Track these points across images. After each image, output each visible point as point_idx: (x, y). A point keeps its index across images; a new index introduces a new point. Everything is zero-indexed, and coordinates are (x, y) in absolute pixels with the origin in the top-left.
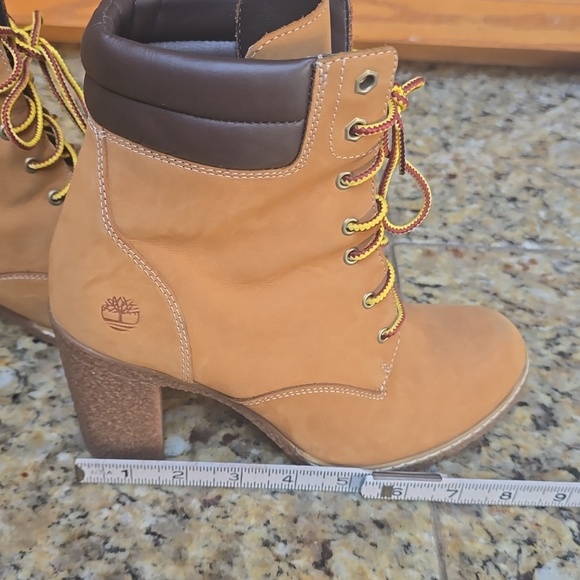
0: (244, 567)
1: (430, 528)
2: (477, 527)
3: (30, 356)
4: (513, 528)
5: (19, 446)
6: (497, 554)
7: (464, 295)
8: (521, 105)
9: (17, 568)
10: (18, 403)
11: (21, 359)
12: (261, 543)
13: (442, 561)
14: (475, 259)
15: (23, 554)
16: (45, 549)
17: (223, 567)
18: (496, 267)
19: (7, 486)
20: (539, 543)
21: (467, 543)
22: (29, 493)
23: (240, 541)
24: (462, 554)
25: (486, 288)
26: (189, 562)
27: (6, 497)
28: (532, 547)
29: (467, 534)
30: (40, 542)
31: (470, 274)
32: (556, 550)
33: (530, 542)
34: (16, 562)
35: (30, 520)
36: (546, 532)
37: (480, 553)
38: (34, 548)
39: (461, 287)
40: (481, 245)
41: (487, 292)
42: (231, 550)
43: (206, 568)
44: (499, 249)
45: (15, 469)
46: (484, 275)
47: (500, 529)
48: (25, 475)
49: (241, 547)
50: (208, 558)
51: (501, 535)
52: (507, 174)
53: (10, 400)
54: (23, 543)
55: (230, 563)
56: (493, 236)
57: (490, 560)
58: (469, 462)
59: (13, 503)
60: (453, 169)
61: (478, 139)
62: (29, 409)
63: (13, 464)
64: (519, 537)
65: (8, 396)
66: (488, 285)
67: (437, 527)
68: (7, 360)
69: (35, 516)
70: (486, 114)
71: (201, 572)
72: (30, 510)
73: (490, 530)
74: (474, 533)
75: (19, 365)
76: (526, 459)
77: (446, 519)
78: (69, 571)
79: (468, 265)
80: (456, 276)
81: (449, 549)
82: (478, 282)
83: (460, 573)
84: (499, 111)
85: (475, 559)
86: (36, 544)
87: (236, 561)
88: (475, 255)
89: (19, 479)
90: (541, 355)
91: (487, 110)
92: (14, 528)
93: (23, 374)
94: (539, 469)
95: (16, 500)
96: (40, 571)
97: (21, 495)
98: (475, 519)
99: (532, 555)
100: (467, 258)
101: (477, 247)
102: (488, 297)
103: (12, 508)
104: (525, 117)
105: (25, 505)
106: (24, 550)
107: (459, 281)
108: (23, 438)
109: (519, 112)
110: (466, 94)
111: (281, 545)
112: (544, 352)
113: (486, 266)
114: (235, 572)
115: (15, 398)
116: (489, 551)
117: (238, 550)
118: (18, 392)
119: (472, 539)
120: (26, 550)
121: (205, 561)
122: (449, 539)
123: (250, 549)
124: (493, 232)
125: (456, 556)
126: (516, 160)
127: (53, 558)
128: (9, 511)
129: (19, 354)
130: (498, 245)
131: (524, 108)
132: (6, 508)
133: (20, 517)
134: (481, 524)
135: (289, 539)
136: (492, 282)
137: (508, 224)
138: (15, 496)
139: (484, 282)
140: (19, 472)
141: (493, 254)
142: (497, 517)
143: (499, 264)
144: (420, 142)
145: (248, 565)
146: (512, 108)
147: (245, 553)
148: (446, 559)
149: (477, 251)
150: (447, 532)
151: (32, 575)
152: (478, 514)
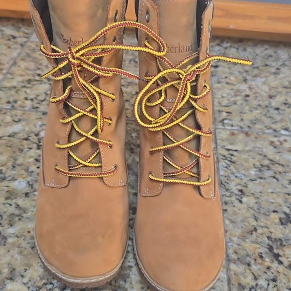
0: (131, 283)
1: (225, 270)
2: (248, 271)
3: (34, 174)
4: (266, 273)
5: (27, 218)
6: (257, 285)
7: (249, 156)
8: (285, 61)
9: (23, 276)
10: (28, 197)
11: (31, 176)
13: (229, 287)
14: (256, 138)
15: (26, 270)
16: (36, 268)
17: (122, 282)
18: (267, 143)
19: (21, 237)
20: (278, 281)
21: (242, 279)
22: (30, 241)
23: (131, 271)
24: (239, 284)
25: (261, 153)
27: (20, 242)
28: (275, 283)
29: (243, 274)
30: (34, 265)
31: (253, 145)
32: (287, 285)
33: (274, 280)
34: (22, 274)
35: (30, 254)
36: (282, 276)
37: (248, 284)
38: (31, 267)
39: (248, 151)
40: (259, 131)
41: (261, 155)
42: (126, 274)
43: (113, 282)
44: (269, 133)
45: (24, 229)
46: (260, 146)
47: (260, 273)
48: (29, 232)
49: (131, 273)
51: (259, 276)
52: (275, 96)
53: (24, 195)
54: (26, 265)
55: (125, 281)
56: (266, 127)
57: (253, 288)
58: (246, 238)
59: (23, 245)
60: (248, 92)
61: (262, 78)
62: (33, 200)
63: (24, 226)
64: (269, 278)
65: (23, 193)
66: (262, 151)
67: (228, 270)
68: (24, 176)
69: (32, 252)
70: (266, 65)
72: (30, 249)
73: (254, 273)
74: (246, 274)
75: (29, 179)
76: (275, 239)
77: (233, 266)
78: (47, 280)
79: (253, 141)
80: (246, 146)
81: (233, 281)
82: (257, 150)
84: (273, 64)
85: (246, 287)
86: (32, 266)
87: (128, 280)
88: (256, 136)
89: (26, 234)
90: (286, 188)
91: (267, 63)
92: (22, 257)
93: (31, 183)
94: (281, 244)
95: (24, 244)
96: (33, 279)
97: (27, 242)
98: (247, 267)
99: (275, 287)
100: (252, 137)
101: (258, 132)
102: (261, 157)
103: (22, 247)
104: (286, 68)
105: (28, 246)
106: (26, 268)
107: (247, 149)
108: (29, 214)
109: (284, 65)
110: (257, 55)
112: (288, 186)
113: (262, 142)
114: (127, 285)
115: (27, 194)
116: (253, 283)
117: (129, 275)
118: (28, 192)
119: (245, 277)
120: (28, 268)
122: (233, 276)
123: (135, 275)
124: (266, 125)
125: (236, 284)
126: (281, 89)
127: (40, 273)
128: (20, 249)
129: (30, 174)
130: (268, 131)
131: (286, 63)
132: (19, 247)
133: (25, 252)
134: (250, 270)
136: (264, 150)
137: (274, 121)
138: (24, 242)
139: (260, 149)
140: (26, 231)
141: (265, 136)
142: (258, 267)
143: (268, 141)
144: (232, 78)
145: (134, 283)
146: (280, 63)
147: (133, 277)
148: (231, 286)
149: (257, 134)
150: (233, 273)
151: (30, 281)
152: (249, 265)
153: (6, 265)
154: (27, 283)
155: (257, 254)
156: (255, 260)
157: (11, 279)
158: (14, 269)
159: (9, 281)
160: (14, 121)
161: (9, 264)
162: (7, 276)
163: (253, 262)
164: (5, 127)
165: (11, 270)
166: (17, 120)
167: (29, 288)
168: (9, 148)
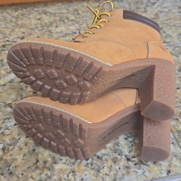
2: (178, 123)
8: (147, 4)
9: (61, 160)
12: (124, 139)
13: (173, 134)
17: (117, 147)
21: (177, 127)
23: (119, 140)
26: (107, 148)
29: (177, 125)
42: (117, 142)
43: (112, 148)
49: (119, 141)
50: (112, 146)
55: (118, 146)
70: (138, 8)
71: (112, 150)
74: (178, 125)
81: (173, 130)
83: (178, 136)
84: (141, 6)
87: (119, 145)
90: (178, 74)
91: (138, 7)
98: (177, 121)
104: (149, 7)
109: (147, 6)
110: (130, 3)
111: (130, 138)
112: (178, 73)
114: (121, 148)
117: (119, 142)
119: (178, 126)
121: (111, 147)
122: (172, 127)
123: (122, 141)
125: (176, 131)
131: (148, 4)
134: (179, 122)
135: (131, 136)
145: (123, 145)
146: (144, 5)
147: (121, 142)
148: (174, 133)
151: (66, 161)
152: (177, 120)
153: (48, 157)
154: (66, 162)
155: (179, 113)
156: (179, 116)
157: (55, 163)
158: (54, 157)
159: (55, 164)
160: (8, 73)
161: (50, 155)
162: (52, 162)
163: (178, 118)
164: (4, 77)
165: (52, 158)
166: (9, 72)
167: (68, 165)
168: (14, 90)
